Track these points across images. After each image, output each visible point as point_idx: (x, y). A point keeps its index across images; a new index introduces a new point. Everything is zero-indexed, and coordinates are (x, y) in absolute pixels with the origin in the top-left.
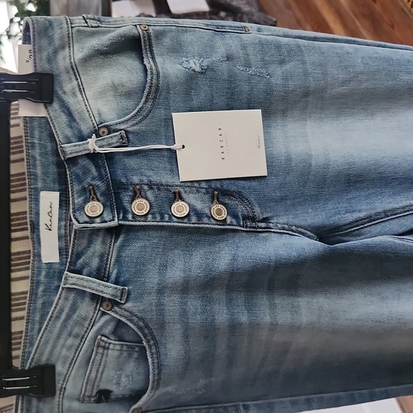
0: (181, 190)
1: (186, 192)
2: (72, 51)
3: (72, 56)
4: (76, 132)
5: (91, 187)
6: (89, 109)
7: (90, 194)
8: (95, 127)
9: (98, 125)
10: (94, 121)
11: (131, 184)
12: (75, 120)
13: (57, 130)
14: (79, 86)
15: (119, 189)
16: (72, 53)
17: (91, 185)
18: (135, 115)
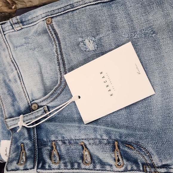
0: (86, 143)
1: (90, 144)
2: (10, 50)
3: (10, 53)
4: (16, 109)
5: (22, 145)
6: (25, 90)
7: (22, 150)
8: (28, 104)
9: (31, 102)
10: (28, 100)
11: (50, 141)
12: (16, 100)
13: (5, 108)
14: (18, 74)
15: (42, 145)
16: (10, 52)
17: (22, 143)
18: (52, 94)
